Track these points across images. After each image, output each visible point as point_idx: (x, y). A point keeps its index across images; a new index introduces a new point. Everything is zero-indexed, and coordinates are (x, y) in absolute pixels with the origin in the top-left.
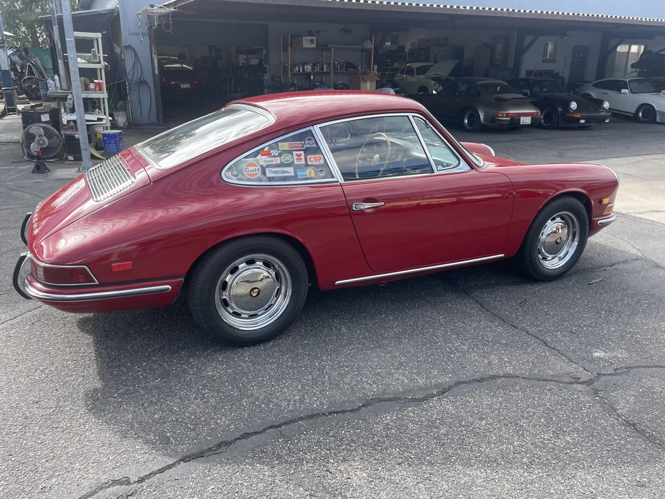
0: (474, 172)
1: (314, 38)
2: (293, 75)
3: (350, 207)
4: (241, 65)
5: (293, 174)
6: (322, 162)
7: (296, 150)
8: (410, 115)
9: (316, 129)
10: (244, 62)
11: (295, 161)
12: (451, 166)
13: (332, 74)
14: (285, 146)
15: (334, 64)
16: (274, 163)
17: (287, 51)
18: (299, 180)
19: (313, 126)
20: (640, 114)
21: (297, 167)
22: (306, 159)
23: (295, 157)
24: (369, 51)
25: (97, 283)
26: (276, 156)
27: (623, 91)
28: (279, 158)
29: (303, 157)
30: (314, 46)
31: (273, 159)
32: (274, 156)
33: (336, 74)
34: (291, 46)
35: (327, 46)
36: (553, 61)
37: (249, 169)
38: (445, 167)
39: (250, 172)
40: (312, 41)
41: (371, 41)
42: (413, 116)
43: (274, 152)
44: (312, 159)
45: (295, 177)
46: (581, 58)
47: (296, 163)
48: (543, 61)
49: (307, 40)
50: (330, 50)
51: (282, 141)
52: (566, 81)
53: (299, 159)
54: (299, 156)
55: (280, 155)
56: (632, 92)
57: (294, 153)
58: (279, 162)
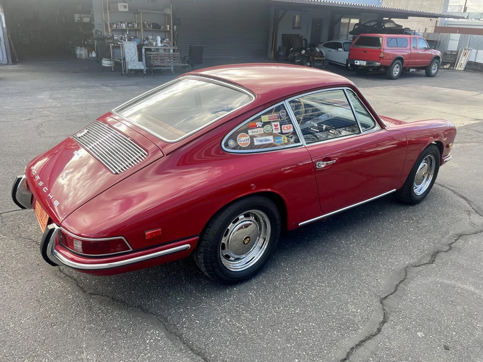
0: (383, 131)
1: (127, 4)
2: (112, 30)
4: (76, 21)
5: (273, 142)
6: (292, 130)
7: (274, 122)
8: (345, 88)
9: (286, 103)
10: (79, 19)
11: (274, 130)
12: (370, 128)
13: (142, 31)
14: (265, 118)
15: (143, 23)
16: (259, 133)
17: (107, 13)
18: (277, 146)
19: (284, 100)
20: (349, 65)
21: (275, 136)
22: (281, 129)
23: (274, 127)
24: (168, 15)
25: (131, 250)
27: (340, 49)
28: (262, 129)
29: (279, 127)
30: (127, 10)
31: (258, 130)
33: (144, 31)
34: (109, 9)
35: (137, 10)
36: (299, 28)
37: (242, 140)
38: (367, 128)
39: (243, 142)
40: (125, 7)
41: (170, 9)
42: (347, 90)
43: (259, 124)
44: (285, 128)
45: (274, 144)
46: (318, 26)
47: (274, 132)
48: (293, 28)
49: (121, 6)
50: (139, 13)
51: (263, 114)
52: (309, 42)
53: (276, 129)
54: (276, 126)
55: (263, 126)
56: (345, 50)
57: (273, 124)
58: (262, 132)
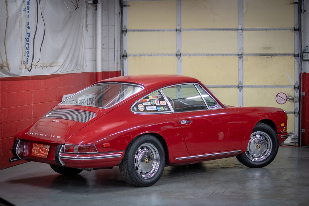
3: (180, 123)
5: (156, 109)
6: (165, 104)
7: (155, 99)
8: (194, 84)
12: (214, 107)
14: (151, 97)
16: (148, 104)
18: (158, 111)
19: (160, 89)
21: (157, 106)
25: (97, 152)
26: (149, 102)
28: (150, 102)
29: (158, 102)
31: (148, 103)
32: (148, 102)
37: (140, 107)
38: (212, 107)
42: (196, 84)
43: (148, 100)
44: (162, 103)
45: (157, 111)
47: (156, 104)
54: (157, 101)
57: (155, 100)
58: (150, 104)
